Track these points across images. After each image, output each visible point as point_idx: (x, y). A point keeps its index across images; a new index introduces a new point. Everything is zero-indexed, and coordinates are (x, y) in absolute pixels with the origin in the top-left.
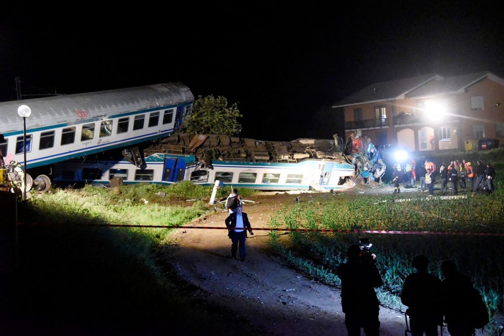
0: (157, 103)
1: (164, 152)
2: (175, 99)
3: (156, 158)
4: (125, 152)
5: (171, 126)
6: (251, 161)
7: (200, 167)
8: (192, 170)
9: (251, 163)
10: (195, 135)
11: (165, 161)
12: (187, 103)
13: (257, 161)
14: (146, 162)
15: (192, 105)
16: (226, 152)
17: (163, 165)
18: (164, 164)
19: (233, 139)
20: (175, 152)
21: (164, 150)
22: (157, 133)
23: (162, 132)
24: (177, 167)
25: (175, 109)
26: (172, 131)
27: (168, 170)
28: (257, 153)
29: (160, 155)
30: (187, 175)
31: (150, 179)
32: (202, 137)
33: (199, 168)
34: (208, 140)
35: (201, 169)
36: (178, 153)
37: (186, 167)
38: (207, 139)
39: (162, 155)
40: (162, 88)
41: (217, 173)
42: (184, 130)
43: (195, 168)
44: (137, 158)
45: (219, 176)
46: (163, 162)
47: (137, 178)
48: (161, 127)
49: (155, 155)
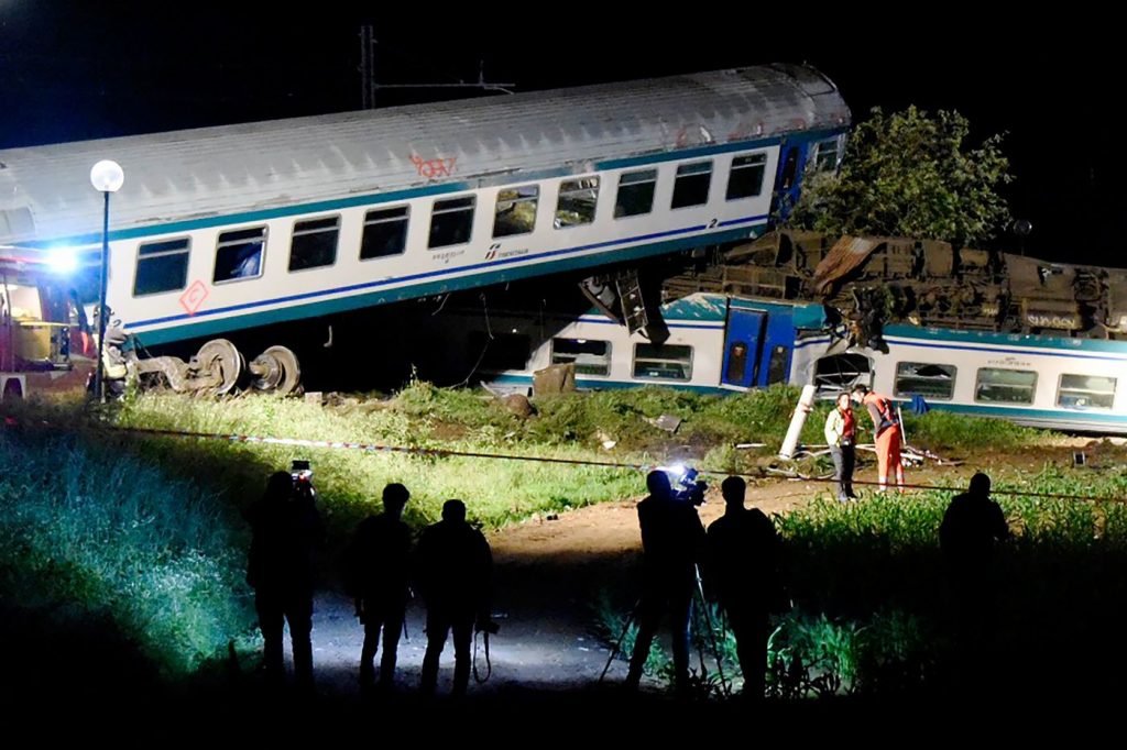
0: (706, 134)
1: (728, 289)
2: (777, 119)
3: (698, 308)
4: (591, 286)
5: (757, 206)
6: (1016, 331)
7: (846, 343)
8: (818, 351)
9: (1016, 337)
10: (839, 237)
11: (726, 320)
12: (822, 134)
13: (1036, 330)
14: (667, 322)
15: (841, 139)
16: (931, 298)
17: (721, 332)
18: (725, 328)
19: (967, 256)
20: (762, 292)
21: (725, 283)
22: (704, 227)
23: (721, 224)
24: (768, 339)
25: (773, 154)
26: (765, 221)
27: (739, 349)
28: (1038, 305)
29: (711, 301)
30: (803, 366)
31: (681, 376)
32: (860, 246)
33: (843, 347)
34: (881, 256)
35: (849, 352)
36: (774, 294)
37: (797, 343)
38: (877, 250)
39: (720, 301)
40: (731, 84)
41: (902, 366)
42: (807, 220)
43: (827, 345)
44: (631, 306)
45: (911, 374)
46: (722, 323)
47: (640, 370)
48: (718, 211)
49: (696, 298)
